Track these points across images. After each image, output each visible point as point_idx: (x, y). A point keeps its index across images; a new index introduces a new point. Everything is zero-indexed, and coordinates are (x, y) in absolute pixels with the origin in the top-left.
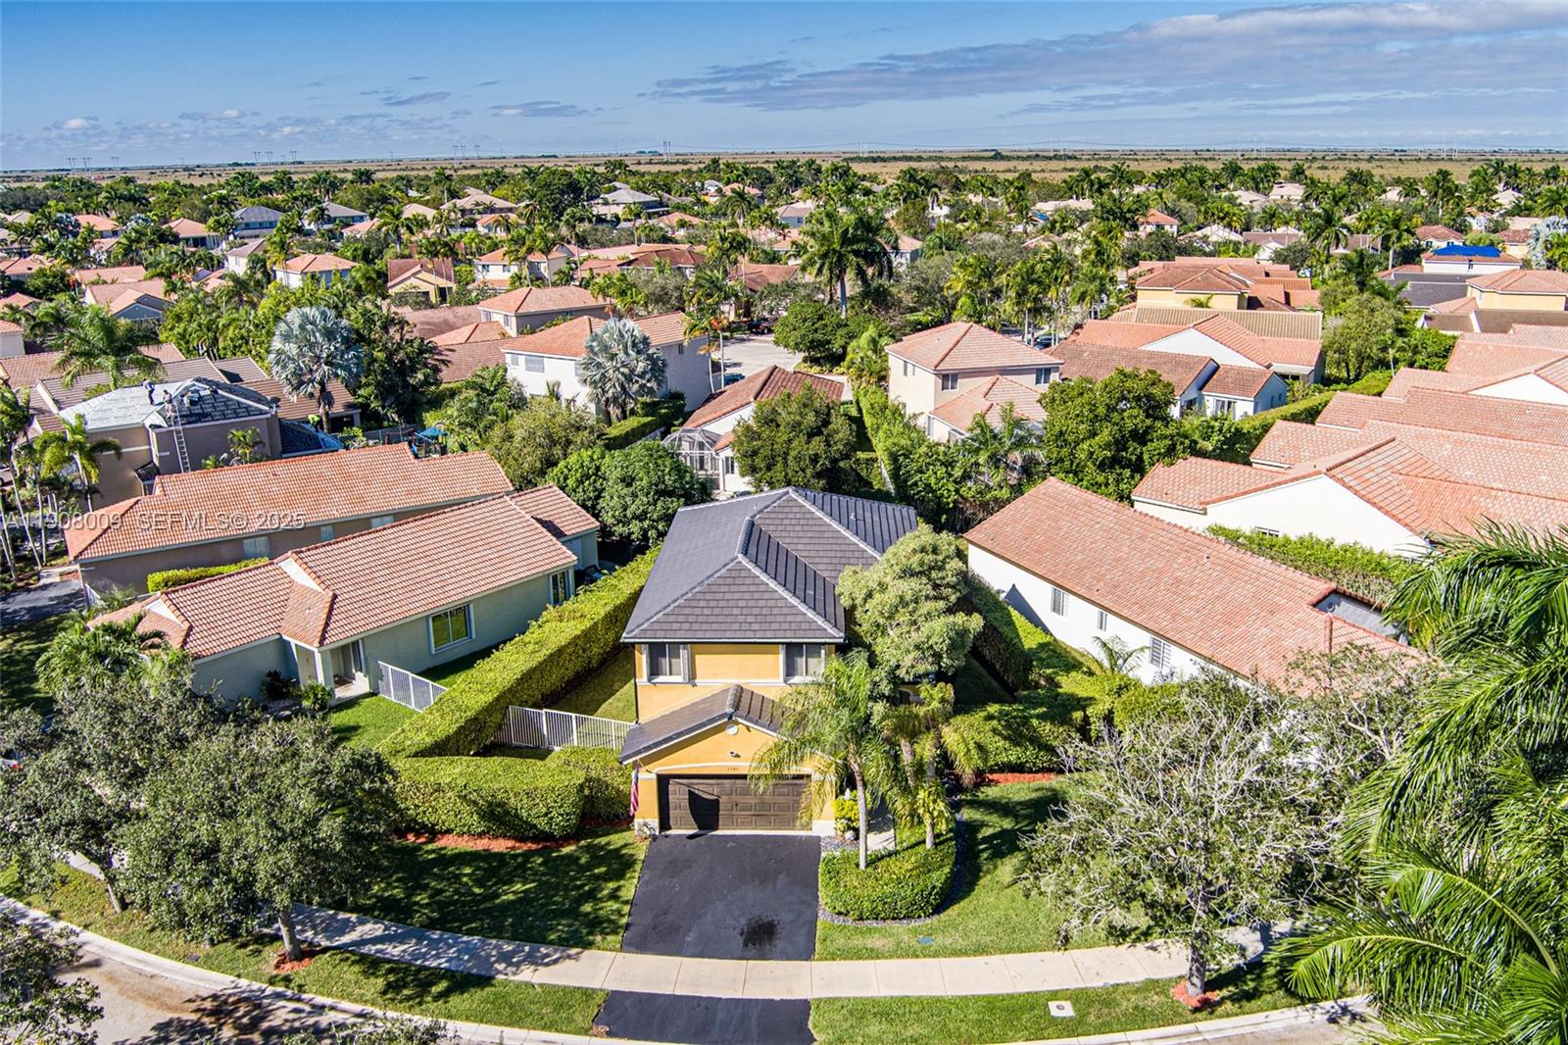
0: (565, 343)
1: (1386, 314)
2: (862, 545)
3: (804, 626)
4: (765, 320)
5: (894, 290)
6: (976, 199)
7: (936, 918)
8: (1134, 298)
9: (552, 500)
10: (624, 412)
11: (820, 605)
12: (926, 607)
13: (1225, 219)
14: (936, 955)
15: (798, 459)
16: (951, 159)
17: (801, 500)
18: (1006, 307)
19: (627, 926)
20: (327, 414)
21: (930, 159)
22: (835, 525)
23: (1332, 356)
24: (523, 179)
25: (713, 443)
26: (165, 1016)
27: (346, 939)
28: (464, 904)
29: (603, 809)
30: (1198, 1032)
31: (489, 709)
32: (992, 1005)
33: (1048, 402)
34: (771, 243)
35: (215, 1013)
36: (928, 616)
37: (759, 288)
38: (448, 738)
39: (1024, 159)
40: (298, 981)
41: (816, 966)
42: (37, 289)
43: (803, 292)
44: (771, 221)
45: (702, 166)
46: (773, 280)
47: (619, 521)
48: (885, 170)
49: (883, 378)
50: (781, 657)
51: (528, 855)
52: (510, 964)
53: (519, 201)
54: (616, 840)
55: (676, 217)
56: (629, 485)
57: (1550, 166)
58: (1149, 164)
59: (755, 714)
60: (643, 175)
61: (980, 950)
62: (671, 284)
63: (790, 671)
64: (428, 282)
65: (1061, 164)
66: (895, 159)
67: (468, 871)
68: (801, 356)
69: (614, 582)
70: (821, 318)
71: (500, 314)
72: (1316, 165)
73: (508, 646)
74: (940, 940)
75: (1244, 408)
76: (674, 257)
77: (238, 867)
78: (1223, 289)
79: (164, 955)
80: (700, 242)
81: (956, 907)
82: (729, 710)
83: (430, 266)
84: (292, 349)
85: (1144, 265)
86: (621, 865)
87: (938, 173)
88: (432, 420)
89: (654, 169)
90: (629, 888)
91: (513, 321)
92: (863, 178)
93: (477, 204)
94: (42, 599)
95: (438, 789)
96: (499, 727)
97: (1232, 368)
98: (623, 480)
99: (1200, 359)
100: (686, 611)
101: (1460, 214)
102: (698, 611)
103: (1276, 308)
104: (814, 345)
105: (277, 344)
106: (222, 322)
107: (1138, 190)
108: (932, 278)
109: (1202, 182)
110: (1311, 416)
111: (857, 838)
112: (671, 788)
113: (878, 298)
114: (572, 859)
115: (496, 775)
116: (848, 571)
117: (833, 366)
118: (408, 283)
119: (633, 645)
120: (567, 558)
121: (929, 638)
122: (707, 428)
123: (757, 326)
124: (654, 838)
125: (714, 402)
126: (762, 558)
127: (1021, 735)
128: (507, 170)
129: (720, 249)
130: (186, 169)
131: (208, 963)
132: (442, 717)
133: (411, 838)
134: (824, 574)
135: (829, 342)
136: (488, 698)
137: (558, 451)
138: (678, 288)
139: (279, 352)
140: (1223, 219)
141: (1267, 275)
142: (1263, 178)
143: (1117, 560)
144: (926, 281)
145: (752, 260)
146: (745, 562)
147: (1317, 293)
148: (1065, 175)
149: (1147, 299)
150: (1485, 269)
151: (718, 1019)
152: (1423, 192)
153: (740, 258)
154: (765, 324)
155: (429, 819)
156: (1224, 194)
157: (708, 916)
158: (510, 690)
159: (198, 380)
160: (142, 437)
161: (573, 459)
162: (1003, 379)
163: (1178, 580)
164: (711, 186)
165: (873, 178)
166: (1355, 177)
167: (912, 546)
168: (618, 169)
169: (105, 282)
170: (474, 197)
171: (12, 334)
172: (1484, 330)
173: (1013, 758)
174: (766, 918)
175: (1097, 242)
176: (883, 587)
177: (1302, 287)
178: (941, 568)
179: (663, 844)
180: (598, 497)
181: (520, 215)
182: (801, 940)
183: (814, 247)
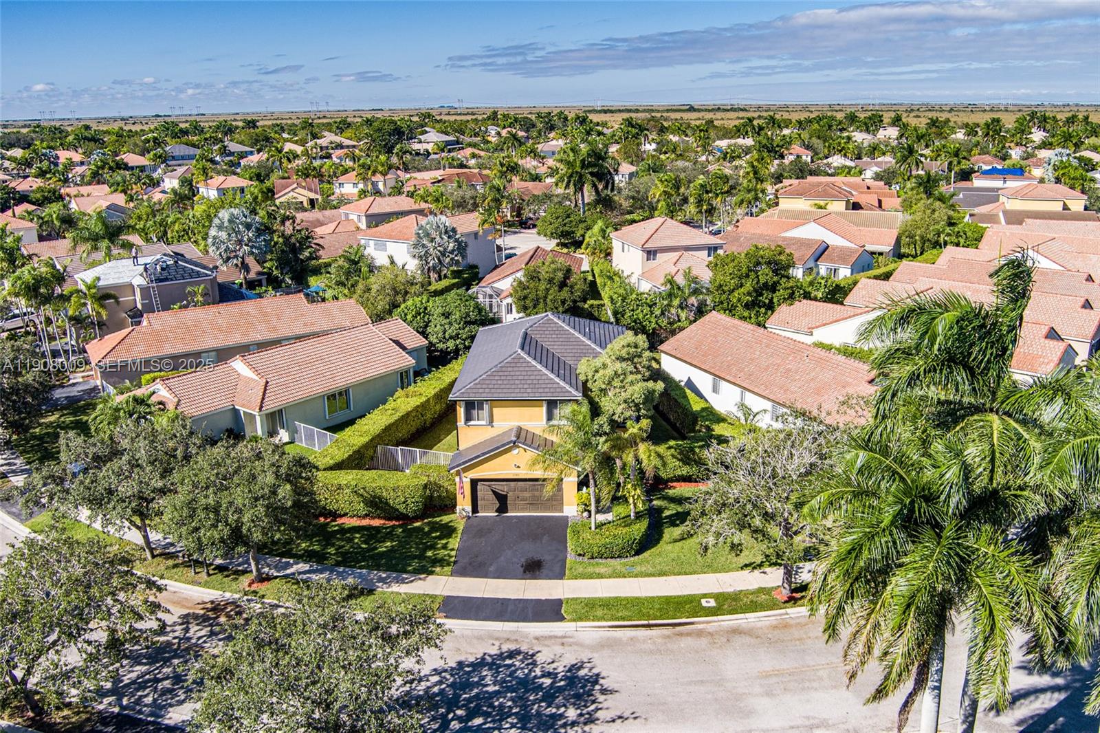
0: (400, 232)
1: (942, 212)
2: (593, 346)
3: (558, 390)
4: (531, 219)
5: (616, 198)
6: (674, 138)
7: (636, 557)
8: (777, 204)
9: (398, 327)
10: (440, 276)
11: (568, 378)
12: (630, 378)
13: (842, 151)
14: (636, 576)
15: (553, 301)
16: (658, 111)
17: (556, 320)
18: (691, 209)
19: (455, 562)
20: (245, 278)
21: (644, 111)
22: (577, 334)
23: (905, 240)
24: (362, 125)
25: (498, 295)
26: (185, 612)
27: (288, 572)
28: (356, 553)
29: (437, 503)
30: (787, 614)
31: (366, 446)
32: (668, 600)
33: (713, 266)
34: (535, 168)
35: (214, 609)
36: (632, 383)
37: (526, 198)
38: (343, 461)
39: (710, 111)
40: (261, 593)
41: (565, 582)
42: (37, 200)
43: (556, 200)
44: (534, 153)
45: (485, 116)
46: (536, 193)
47: (440, 341)
48: (612, 119)
49: (609, 254)
50: (544, 409)
51: (393, 527)
52: (386, 583)
53: (360, 140)
54: (445, 519)
55: (469, 151)
56: (447, 317)
57: (1070, 115)
58: (797, 114)
59: (529, 441)
60: (445, 122)
61: (662, 574)
62: (469, 194)
63: (550, 417)
64: (303, 195)
65: (736, 114)
66: (620, 111)
67: (358, 535)
68: (555, 241)
69: (439, 375)
70: (568, 216)
71: (355, 215)
72: (912, 114)
73: (376, 411)
74: (638, 568)
75: (844, 273)
76: (469, 178)
77: (232, 518)
78: (837, 197)
79: (180, 581)
80: (486, 168)
81: (649, 552)
82: (514, 439)
83: (304, 184)
84: (223, 235)
85: (786, 182)
86: (449, 531)
87: (649, 121)
88: (315, 282)
89: (452, 118)
90: (454, 543)
91: (364, 218)
92: (598, 124)
93: (331, 143)
94: (74, 392)
95: (340, 487)
96: (372, 458)
97: (837, 247)
98: (443, 315)
99: (816, 241)
100: (487, 382)
101: (1004, 147)
102: (494, 382)
103: (871, 210)
104: (564, 234)
105: (213, 232)
106: (170, 220)
107: (786, 132)
108: (643, 190)
109: (830, 127)
110: (887, 276)
111: (590, 516)
112: (479, 487)
113: (605, 203)
114: (419, 529)
115: (373, 480)
116: (584, 360)
117: (576, 249)
118: (290, 195)
119: (455, 401)
120: (410, 361)
121: (632, 395)
122: (495, 285)
123: (525, 223)
124: (469, 518)
125: (498, 270)
126: (532, 352)
127: (689, 458)
128: (349, 120)
129: (500, 172)
130: (122, 119)
131: (206, 585)
132: (338, 449)
133: (322, 519)
134: (570, 363)
135: (573, 232)
136: (367, 439)
137: (399, 298)
138: (472, 198)
139: (215, 238)
140: (840, 151)
141: (868, 188)
142: (873, 123)
143: (752, 360)
144: (638, 192)
145: (522, 180)
146: (522, 354)
147: (899, 200)
148: (737, 123)
149: (785, 204)
150: (1013, 184)
151: (509, 609)
152: (980, 133)
153: (514, 178)
154: (531, 222)
155: (333, 507)
156: (845, 134)
157: (502, 558)
158: (378, 435)
159: (165, 255)
160: (129, 291)
161: (409, 303)
162: (687, 254)
163: (789, 370)
164: (493, 130)
165: (604, 125)
166: (933, 123)
167: (622, 343)
168: (427, 119)
169: (83, 196)
170: (328, 138)
171: (30, 229)
172: (1008, 222)
173: (684, 473)
174: (537, 557)
175: (753, 166)
176: (605, 366)
177: (891, 196)
178: (640, 356)
179: (474, 520)
180: (426, 326)
181: (361, 150)
182: (557, 569)
183: (563, 169)
